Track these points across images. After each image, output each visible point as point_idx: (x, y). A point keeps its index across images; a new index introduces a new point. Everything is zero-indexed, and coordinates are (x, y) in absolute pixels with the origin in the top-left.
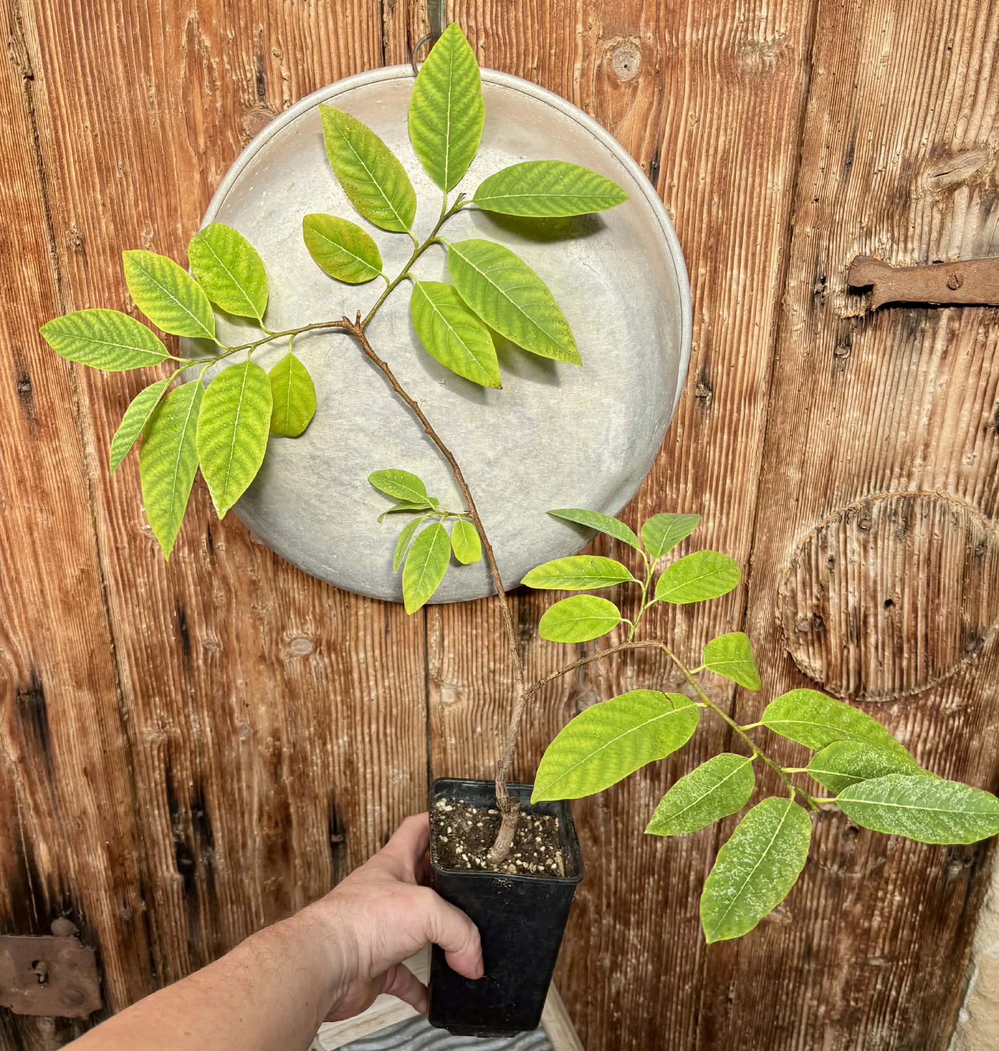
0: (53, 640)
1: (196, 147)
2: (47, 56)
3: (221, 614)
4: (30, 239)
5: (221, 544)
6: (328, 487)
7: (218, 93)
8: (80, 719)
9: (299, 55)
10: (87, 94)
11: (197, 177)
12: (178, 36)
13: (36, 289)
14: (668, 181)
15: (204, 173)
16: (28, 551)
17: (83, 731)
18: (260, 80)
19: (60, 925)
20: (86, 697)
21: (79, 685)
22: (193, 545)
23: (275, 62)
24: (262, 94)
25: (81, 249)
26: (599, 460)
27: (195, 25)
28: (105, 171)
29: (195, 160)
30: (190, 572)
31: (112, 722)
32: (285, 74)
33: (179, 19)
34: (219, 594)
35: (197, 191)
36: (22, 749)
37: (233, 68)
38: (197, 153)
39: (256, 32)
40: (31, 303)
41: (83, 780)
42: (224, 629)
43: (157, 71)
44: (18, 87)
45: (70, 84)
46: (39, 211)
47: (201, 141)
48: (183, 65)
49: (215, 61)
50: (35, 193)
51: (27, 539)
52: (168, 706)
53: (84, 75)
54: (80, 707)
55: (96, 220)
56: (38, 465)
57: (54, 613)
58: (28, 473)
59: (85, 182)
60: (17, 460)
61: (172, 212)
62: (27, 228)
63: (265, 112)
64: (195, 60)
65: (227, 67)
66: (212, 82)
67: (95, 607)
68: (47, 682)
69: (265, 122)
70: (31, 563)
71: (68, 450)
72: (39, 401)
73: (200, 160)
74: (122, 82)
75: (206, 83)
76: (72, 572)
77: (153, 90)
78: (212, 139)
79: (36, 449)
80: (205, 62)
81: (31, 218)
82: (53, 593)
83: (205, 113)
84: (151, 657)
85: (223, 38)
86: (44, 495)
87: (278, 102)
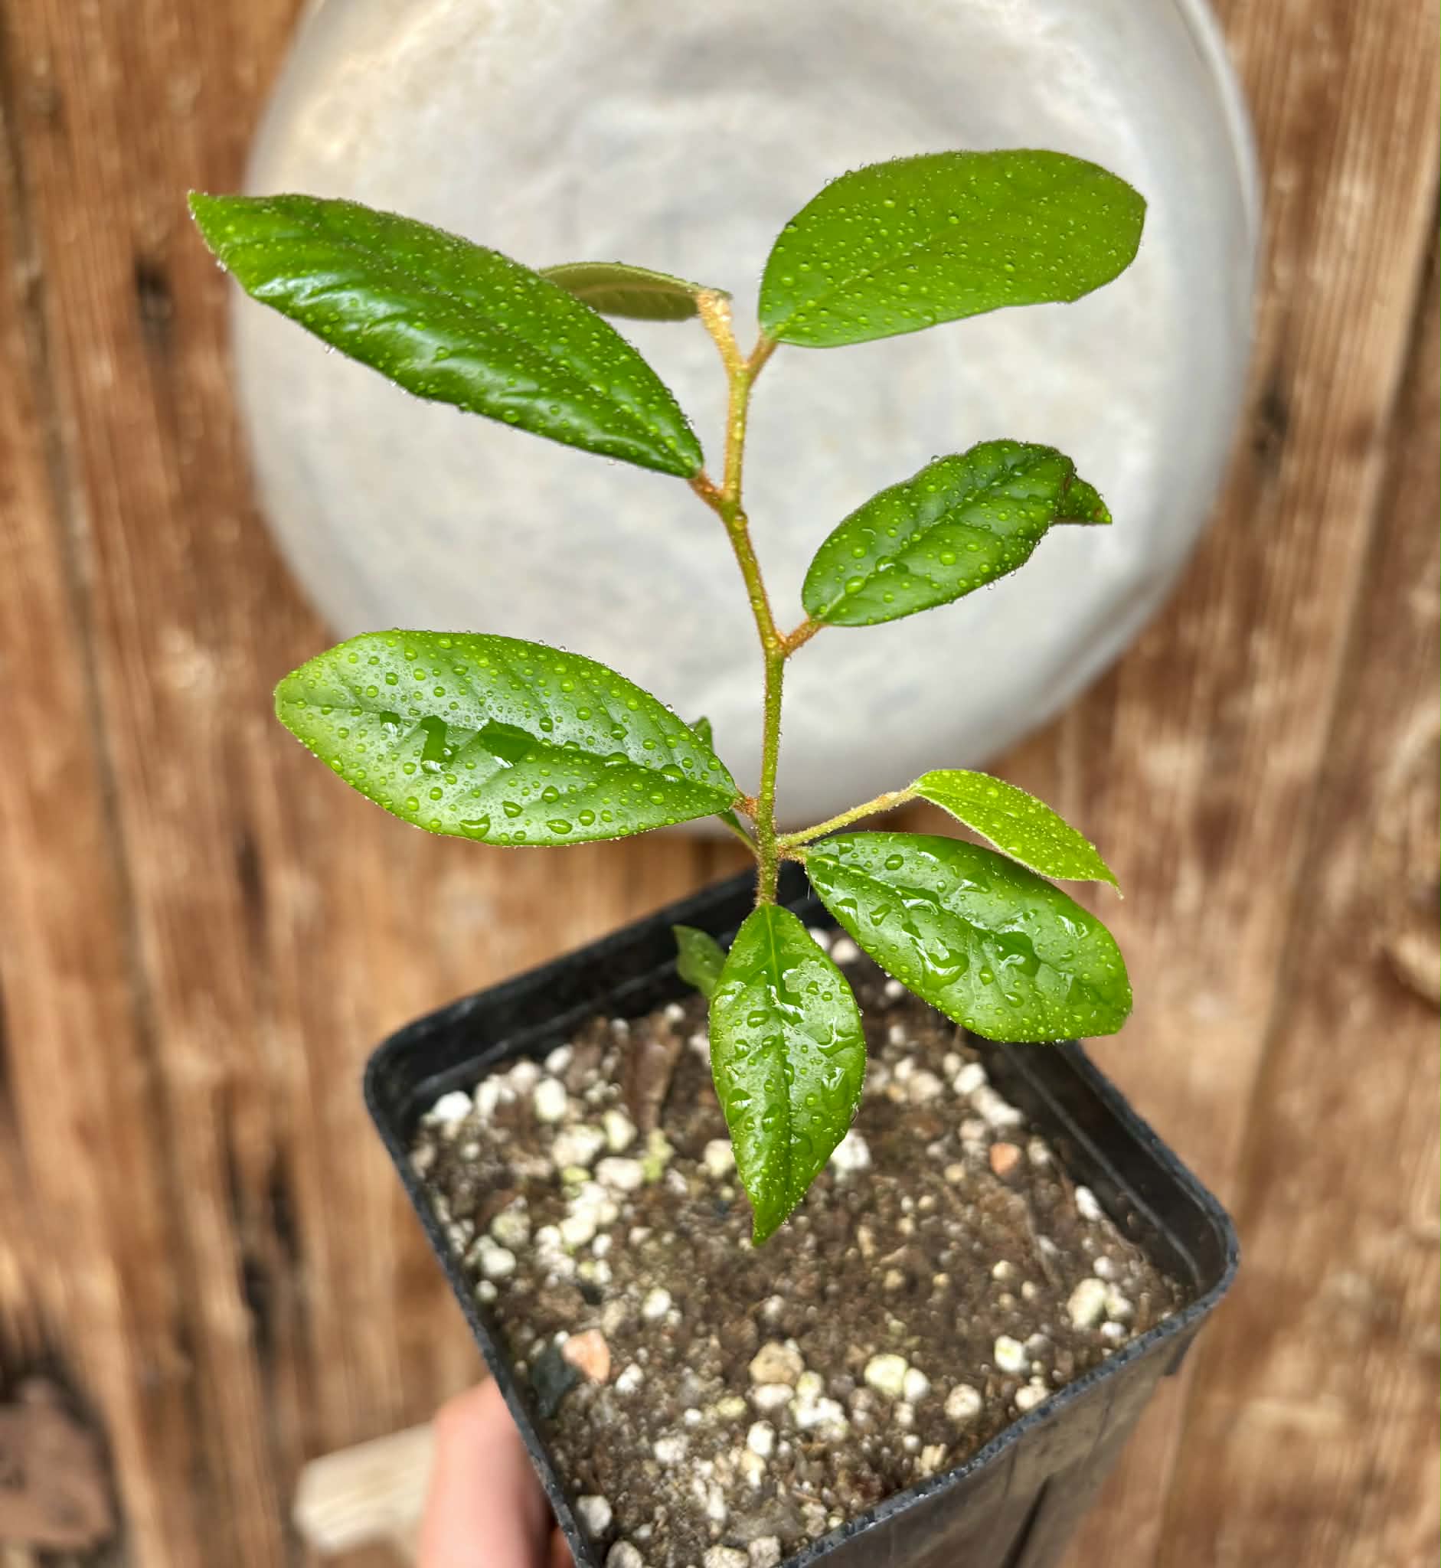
17: (72, 1056)
19: (36, 1394)
20: (77, 996)
21: (64, 970)
31: (124, 1043)
71: (34, 528)
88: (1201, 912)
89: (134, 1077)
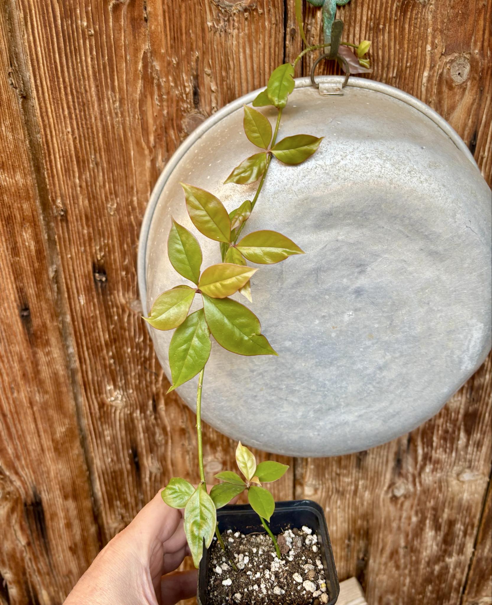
0: (48, 472)
1: (148, 142)
2: (38, 81)
3: (162, 450)
4: (28, 213)
5: (162, 406)
6: (261, 390)
7: (165, 104)
8: (67, 517)
9: (224, 74)
10: (69, 108)
11: (148, 164)
12: (136, 63)
13: (33, 247)
14: (481, 153)
15: (153, 161)
16: (30, 419)
17: (69, 525)
18: (196, 93)
20: (71, 504)
21: (66, 497)
22: (143, 408)
23: (207, 79)
24: (196, 103)
25: (65, 219)
26: (461, 362)
27: (149, 55)
28: (82, 163)
29: (147, 152)
30: (140, 425)
31: (88, 519)
32: (213, 88)
33: (137, 50)
34: (159, 437)
35: (148, 174)
36: (28, 538)
37: (176, 86)
38: (149, 147)
39: (194, 58)
40: (29, 257)
41: (69, 554)
42: (163, 459)
43: (120, 89)
44: (17, 105)
45: (56, 101)
46: (34, 192)
47: (152, 138)
48: (140, 84)
49: (163, 80)
50: (31, 180)
51: (29, 412)
52: (126, 506)
53: (66, 94)
54: (67, 511)
55: (75, 198)
56: (35, 364)
57: (49, 455)
58: (29, 369)
59: (67, 171)
60: (21, 361)
61: (130, 190)
62: (25, 206)
63: (199, 116)
64: (148, 80)
65: (172, 84)
66: (160, 96)
67: (76, 450)
68: (45, 497)
69: (198, 122)
70: (32, 426)
71: (56, 353)
72: (36, 322)
73: (151, 152)
74: (95, 98)
75: (156, 97)
76: (60, 430)
77: (117, 104)
78: (158, 137)
79: (35, 354)
80: (155, 81)
81: (28, 198)
82: (47, 443)
83: (155, 118)
84: (114, 478)
85: (169, 63)
86: (40, 383)
87: (208, 108)
88: (467, 446)
89: (93, 529)
